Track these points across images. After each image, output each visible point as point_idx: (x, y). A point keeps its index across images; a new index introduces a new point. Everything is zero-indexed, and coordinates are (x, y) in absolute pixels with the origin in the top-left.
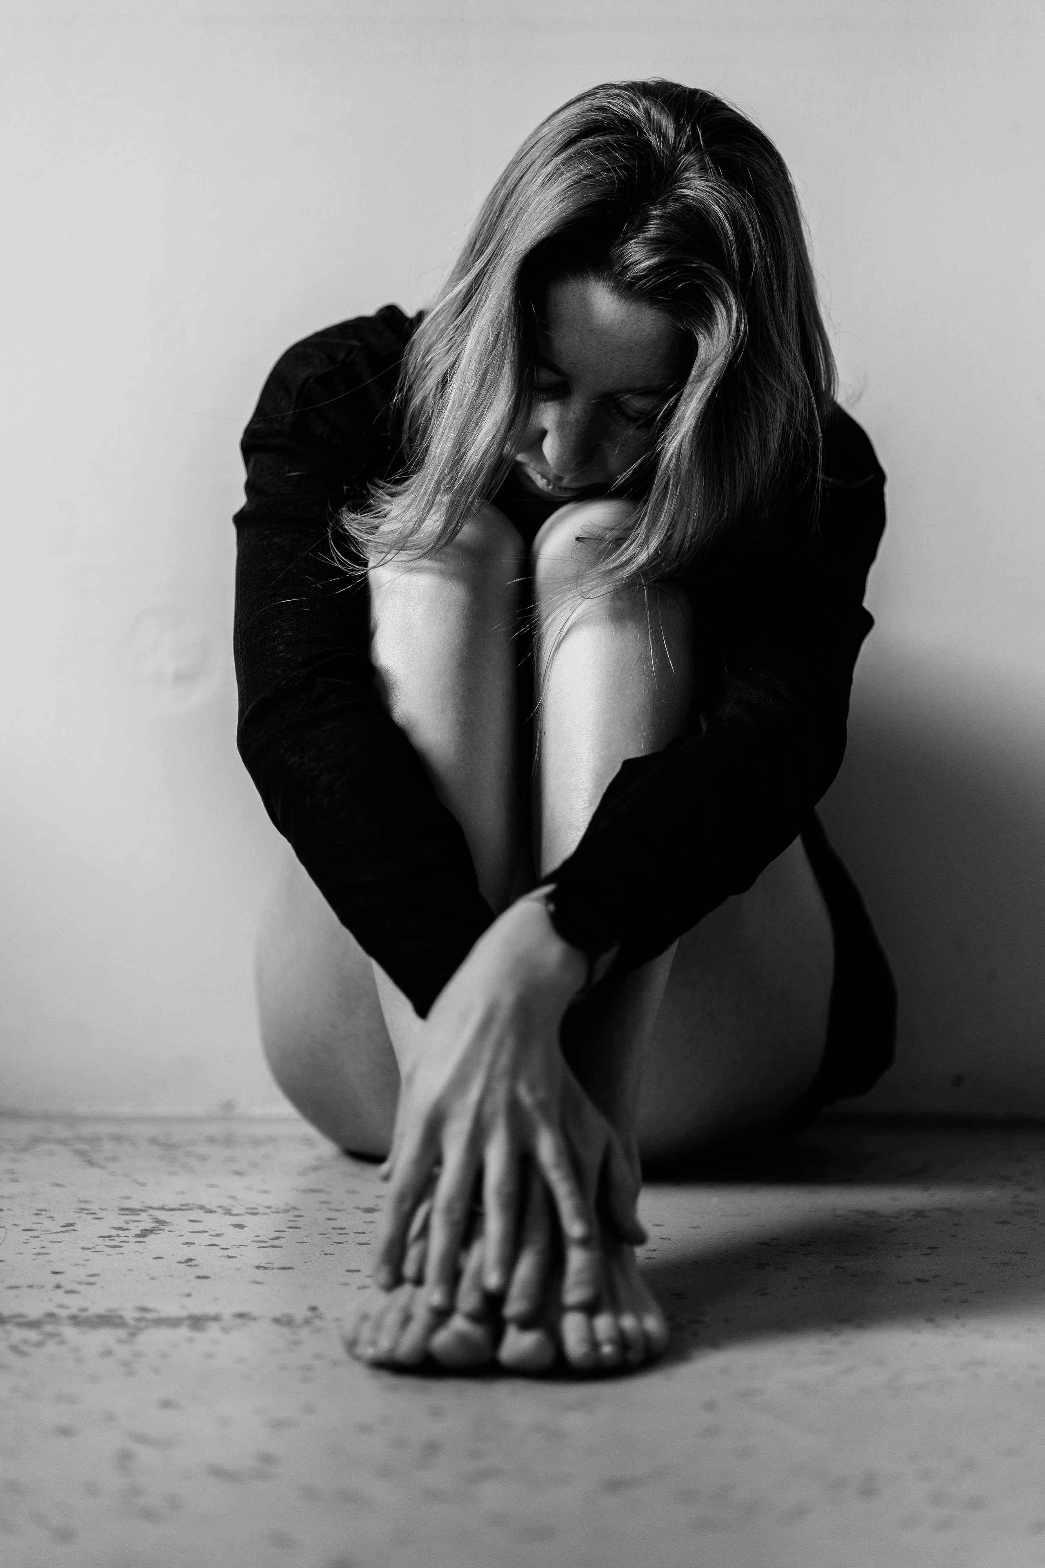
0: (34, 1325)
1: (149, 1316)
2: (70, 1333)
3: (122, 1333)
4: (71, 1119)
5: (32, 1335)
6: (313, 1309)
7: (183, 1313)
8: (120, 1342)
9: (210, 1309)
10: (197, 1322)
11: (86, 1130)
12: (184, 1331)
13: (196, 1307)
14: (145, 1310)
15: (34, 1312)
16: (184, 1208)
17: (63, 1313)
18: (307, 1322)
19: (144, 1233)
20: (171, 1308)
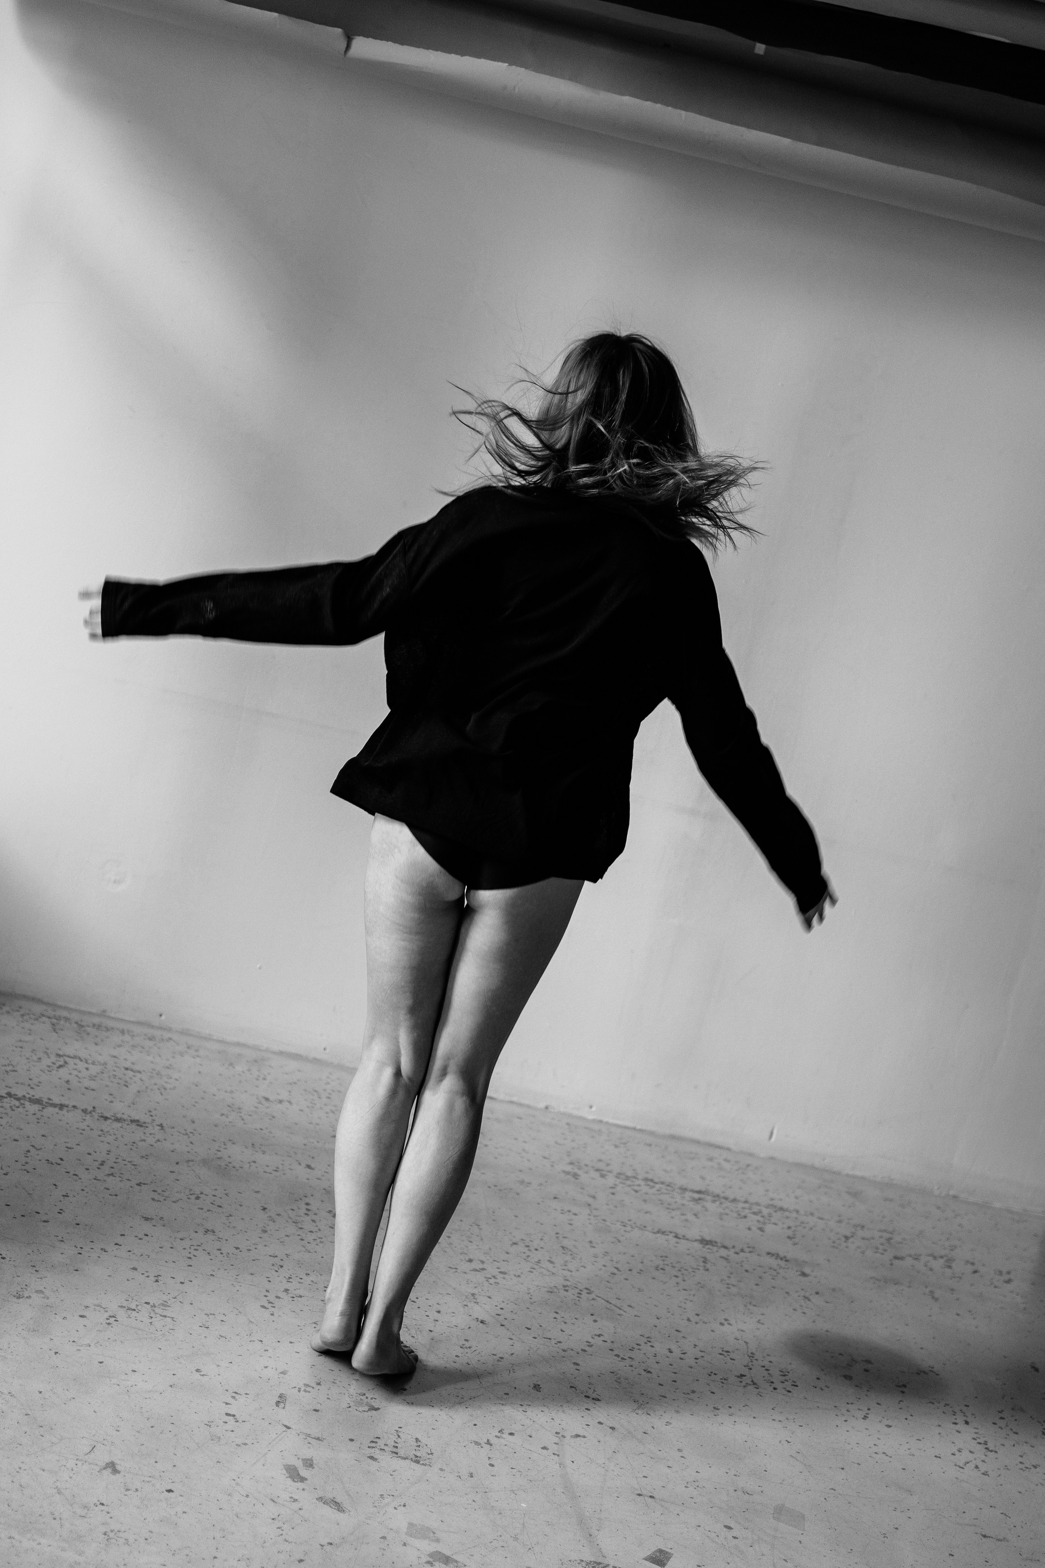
0: (18, 1099)
1: (50, 1102)
2: (27, 1104)
3: (40, 1107)
4: (55, 1006)
5: (17, 1103)
6: (94, 1108)
7: (59, 1103)
8: (39, 1110)
9: (66, 1102)
10: (62, 1106)
11: (60, 1013)
12: (57, 1110)
13: (65, 1102)
14: (50, 1099)
15: (20, 1094)
16: (75, 1057)
17: (28, 1096)
18: (90, 1112)
19: (60, 1066)
20: (56, 1100)
